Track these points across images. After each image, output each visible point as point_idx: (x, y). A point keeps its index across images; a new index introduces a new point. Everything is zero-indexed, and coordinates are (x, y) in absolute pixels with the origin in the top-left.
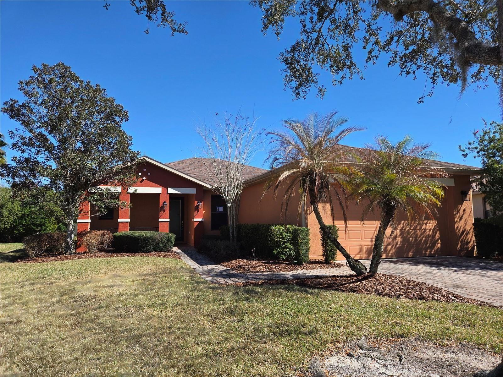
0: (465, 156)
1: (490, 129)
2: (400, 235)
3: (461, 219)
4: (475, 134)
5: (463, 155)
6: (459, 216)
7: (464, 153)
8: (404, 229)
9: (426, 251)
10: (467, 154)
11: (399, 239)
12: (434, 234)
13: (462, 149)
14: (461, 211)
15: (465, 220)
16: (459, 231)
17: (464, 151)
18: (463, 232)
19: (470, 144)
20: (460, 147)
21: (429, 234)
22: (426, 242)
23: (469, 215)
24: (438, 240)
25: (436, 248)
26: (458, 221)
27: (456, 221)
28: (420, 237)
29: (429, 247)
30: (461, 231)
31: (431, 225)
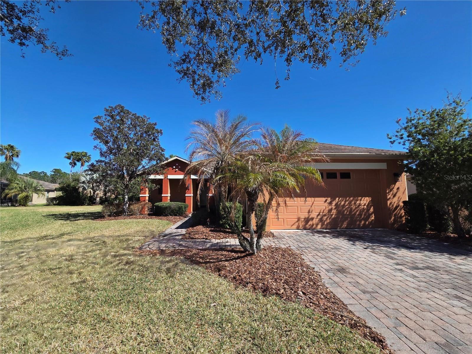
0: (392, 143)
1: (414, 116)
2: (335, 209)
3: (394, 196)
4: (398, 122)
5: (391, 142)
6: (393, 194)
7: (392, 140)
8: (339, 203)
9: (361, 222)
10: (394, 141)
11: (334, 212)
12: (369, 208)
13: (389, 136)
14: (395, 190)
15: (399, 198)
16: (393, 206)
17: (390, 138)
18: (397, 207)
19: (397, 132)
20: (388, 135)
21: (363, 208)
22: (360, 215)
23: (403, 193)
24: (372, 214)
25: (370, 220)
26: (392, 197)
27: (390, 198)
28: (354, 210)
29: (363, 219)
30: (395, 206)
31: (365, 201)
